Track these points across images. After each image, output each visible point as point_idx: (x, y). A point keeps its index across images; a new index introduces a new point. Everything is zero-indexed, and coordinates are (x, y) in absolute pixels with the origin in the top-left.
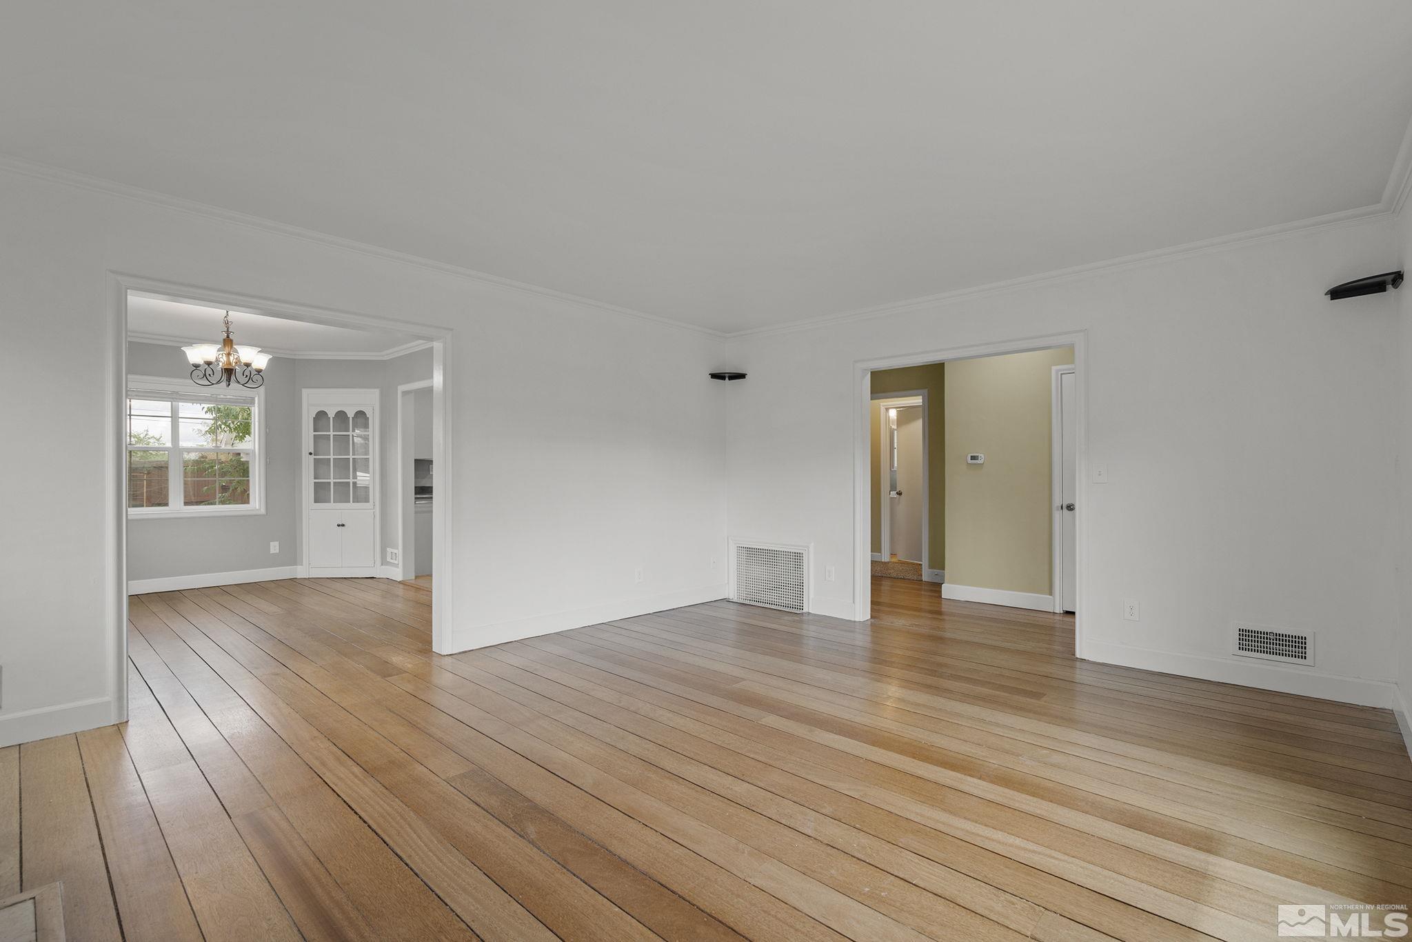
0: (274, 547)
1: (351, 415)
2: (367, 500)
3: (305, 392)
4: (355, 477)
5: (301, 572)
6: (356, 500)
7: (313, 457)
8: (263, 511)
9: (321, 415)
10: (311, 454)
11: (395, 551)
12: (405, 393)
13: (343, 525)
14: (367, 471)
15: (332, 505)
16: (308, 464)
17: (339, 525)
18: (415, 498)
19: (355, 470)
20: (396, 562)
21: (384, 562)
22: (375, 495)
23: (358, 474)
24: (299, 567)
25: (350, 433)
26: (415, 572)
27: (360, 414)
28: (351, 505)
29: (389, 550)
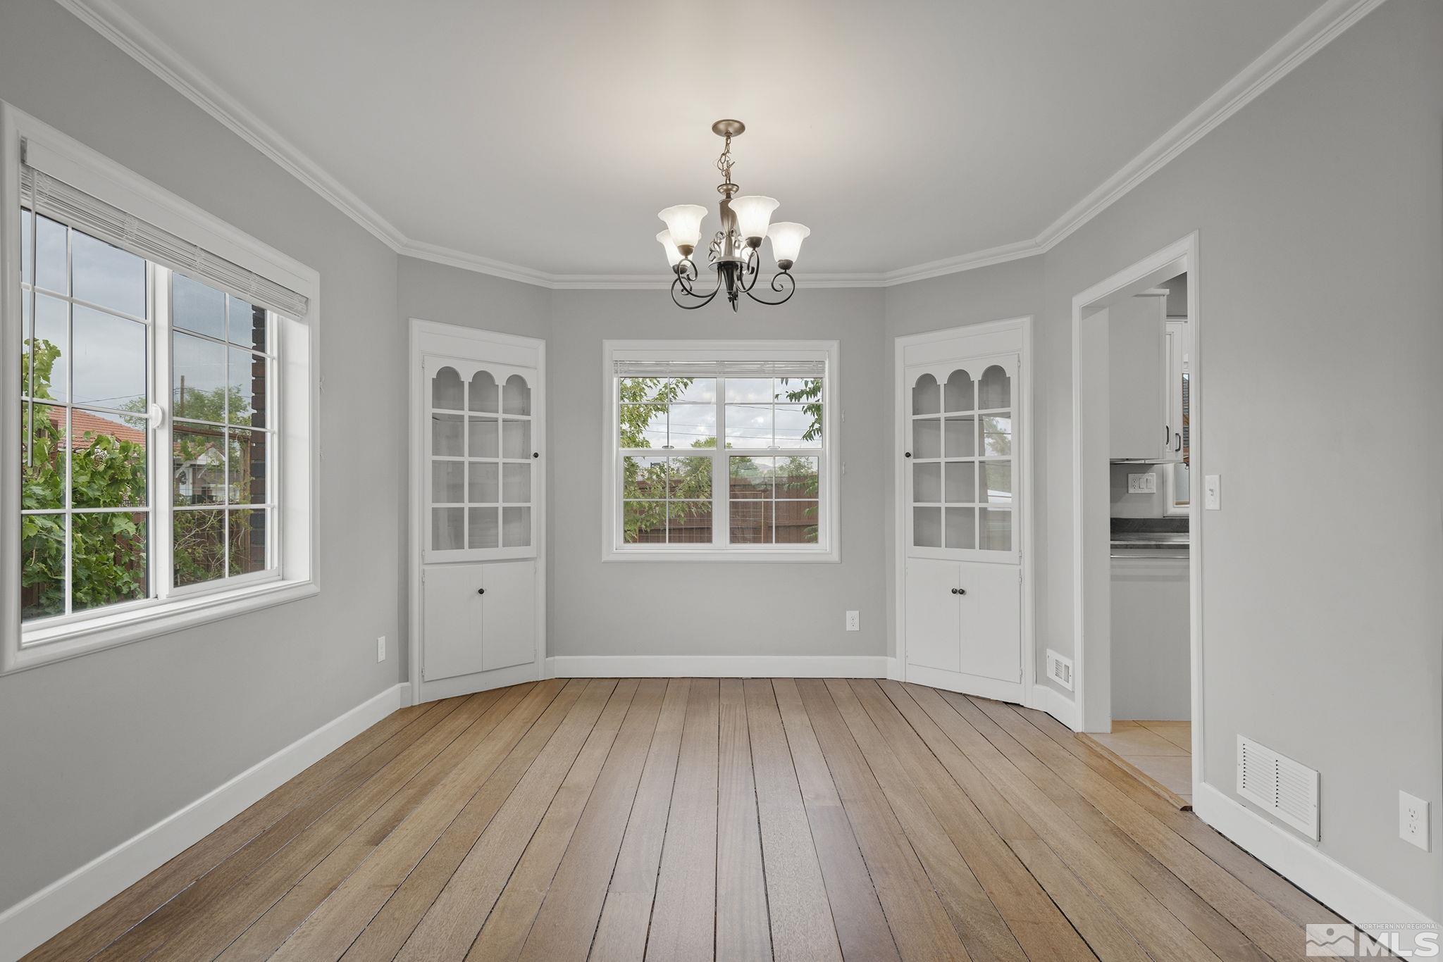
0: (852, 620)
1: (976, 376)
2: (1005, 544)
3: (900, 343)
4: (984, 498)
5: (893, 669)
6: (987, 543)
7: (911, 460)
8: (835, 557)
9: (926, 381)
10: (908, 455)
11: (1065, 661)
12: (1090, 309)
13: (962, 592)
14: (1006, 487)
15: (942, 551)
16: (904, 471)
17: (954, 592)
18: (1113, 547)
19: (984, 486)
20: (1069, 686)
21: (1040, 677)
22: (1022, 532)
23: (990, 492)
24: (889, 659)
25: (976, 412)
26: (1113, 708)
27: (995, 375)
28: (976, 553)
29: (1052, 655)
